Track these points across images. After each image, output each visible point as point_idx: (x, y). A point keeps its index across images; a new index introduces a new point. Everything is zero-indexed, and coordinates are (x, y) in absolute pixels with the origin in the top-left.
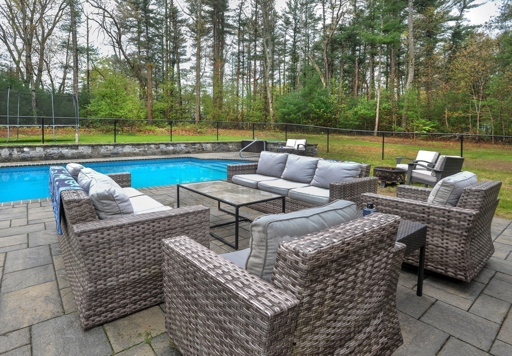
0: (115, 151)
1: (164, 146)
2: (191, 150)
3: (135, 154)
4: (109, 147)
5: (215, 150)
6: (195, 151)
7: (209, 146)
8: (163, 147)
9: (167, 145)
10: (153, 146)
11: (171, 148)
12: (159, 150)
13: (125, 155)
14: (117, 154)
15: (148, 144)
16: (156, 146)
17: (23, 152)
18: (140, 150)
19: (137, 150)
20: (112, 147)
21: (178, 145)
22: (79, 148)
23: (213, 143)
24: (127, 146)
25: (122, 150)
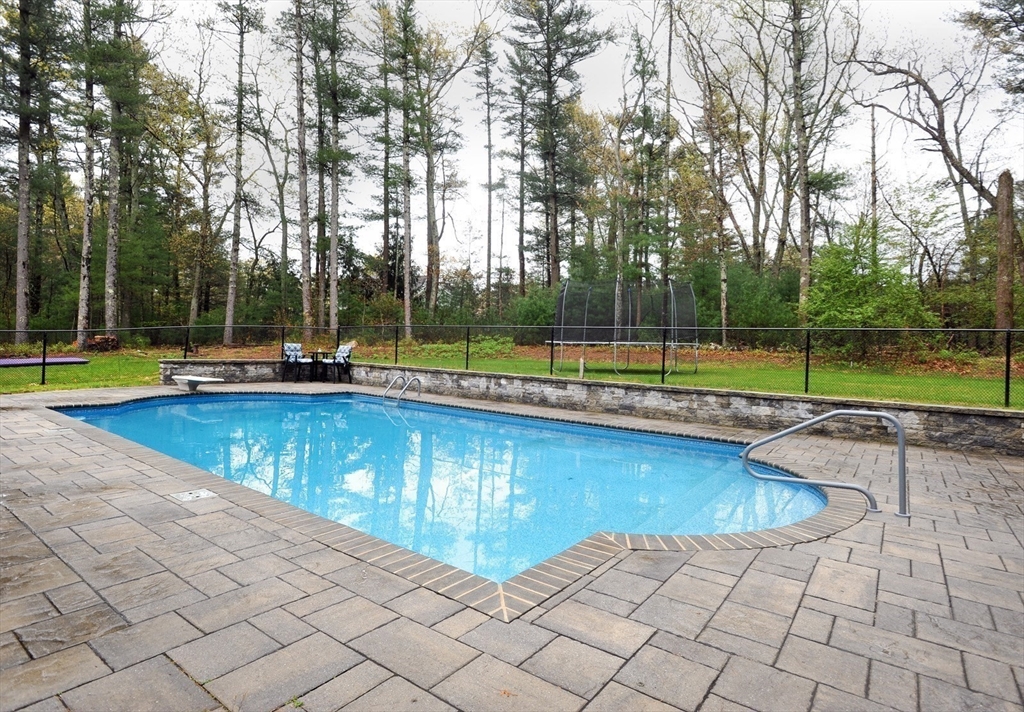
0: (628, 402)
1: (744, 402)
2: (833, 426)
3: (668, 416)
4: (616, 390)
5: (943, 440)
6: (846, 430)
7: (911, 422)
8: (740, 405)
9: (752, 399)
10: (711, 399)
11: (764, 411)
12: (728, 412)
13: (647, 414)
14: (629, 410)
15: (700, 393)
16: (720, 400)
17: (500, 385)
18: (680, 404)
19: (673, 406)
20: (622, 391)
21: (785, 403)
22: (569, 387)
23: (930, 412)
24: (652, 393)
25: (640, 402)
